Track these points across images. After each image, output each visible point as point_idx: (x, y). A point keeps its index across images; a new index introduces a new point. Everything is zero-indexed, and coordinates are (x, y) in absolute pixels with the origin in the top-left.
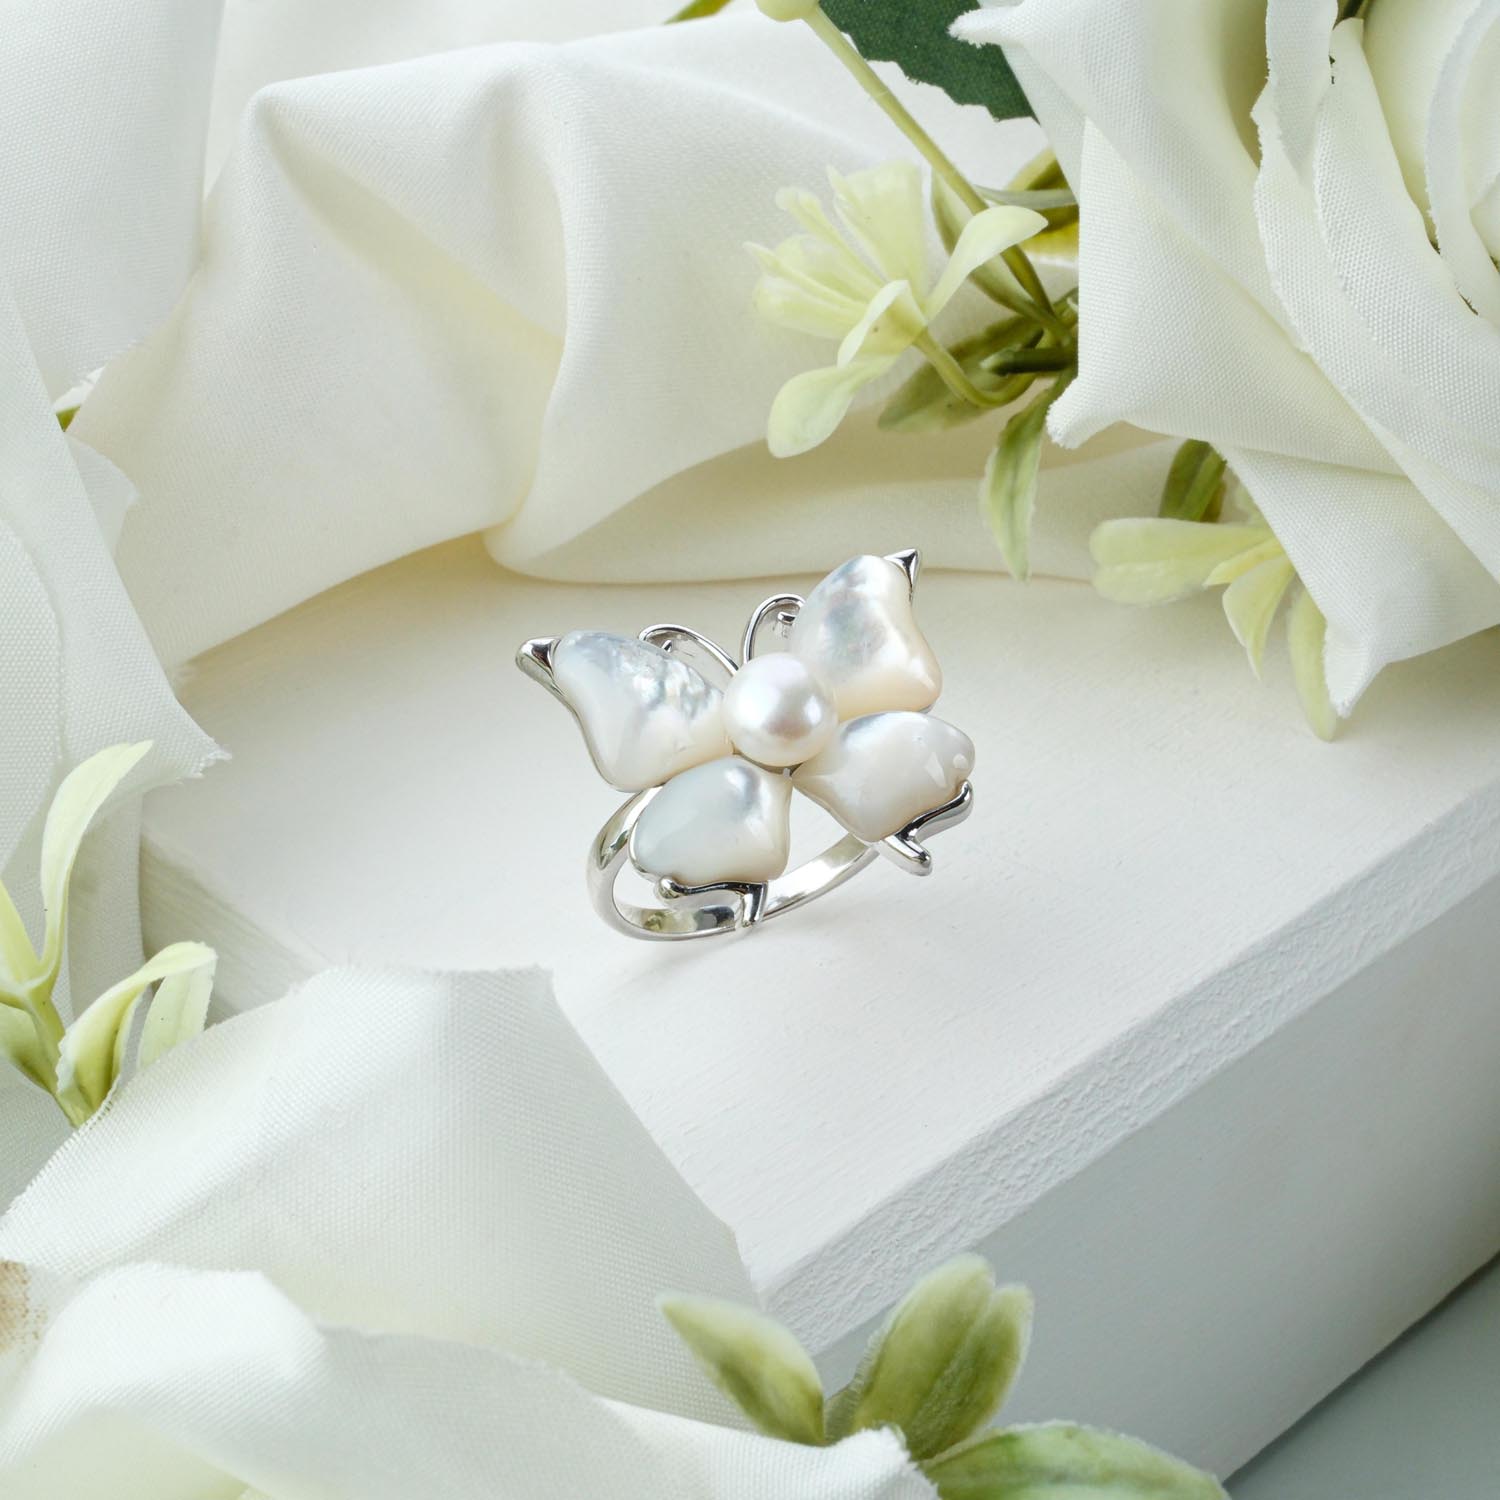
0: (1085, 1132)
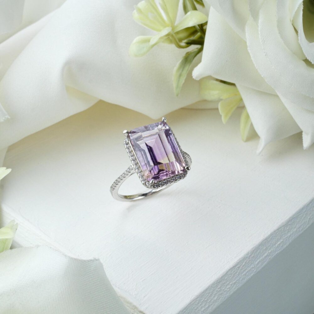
0: (244, 275)
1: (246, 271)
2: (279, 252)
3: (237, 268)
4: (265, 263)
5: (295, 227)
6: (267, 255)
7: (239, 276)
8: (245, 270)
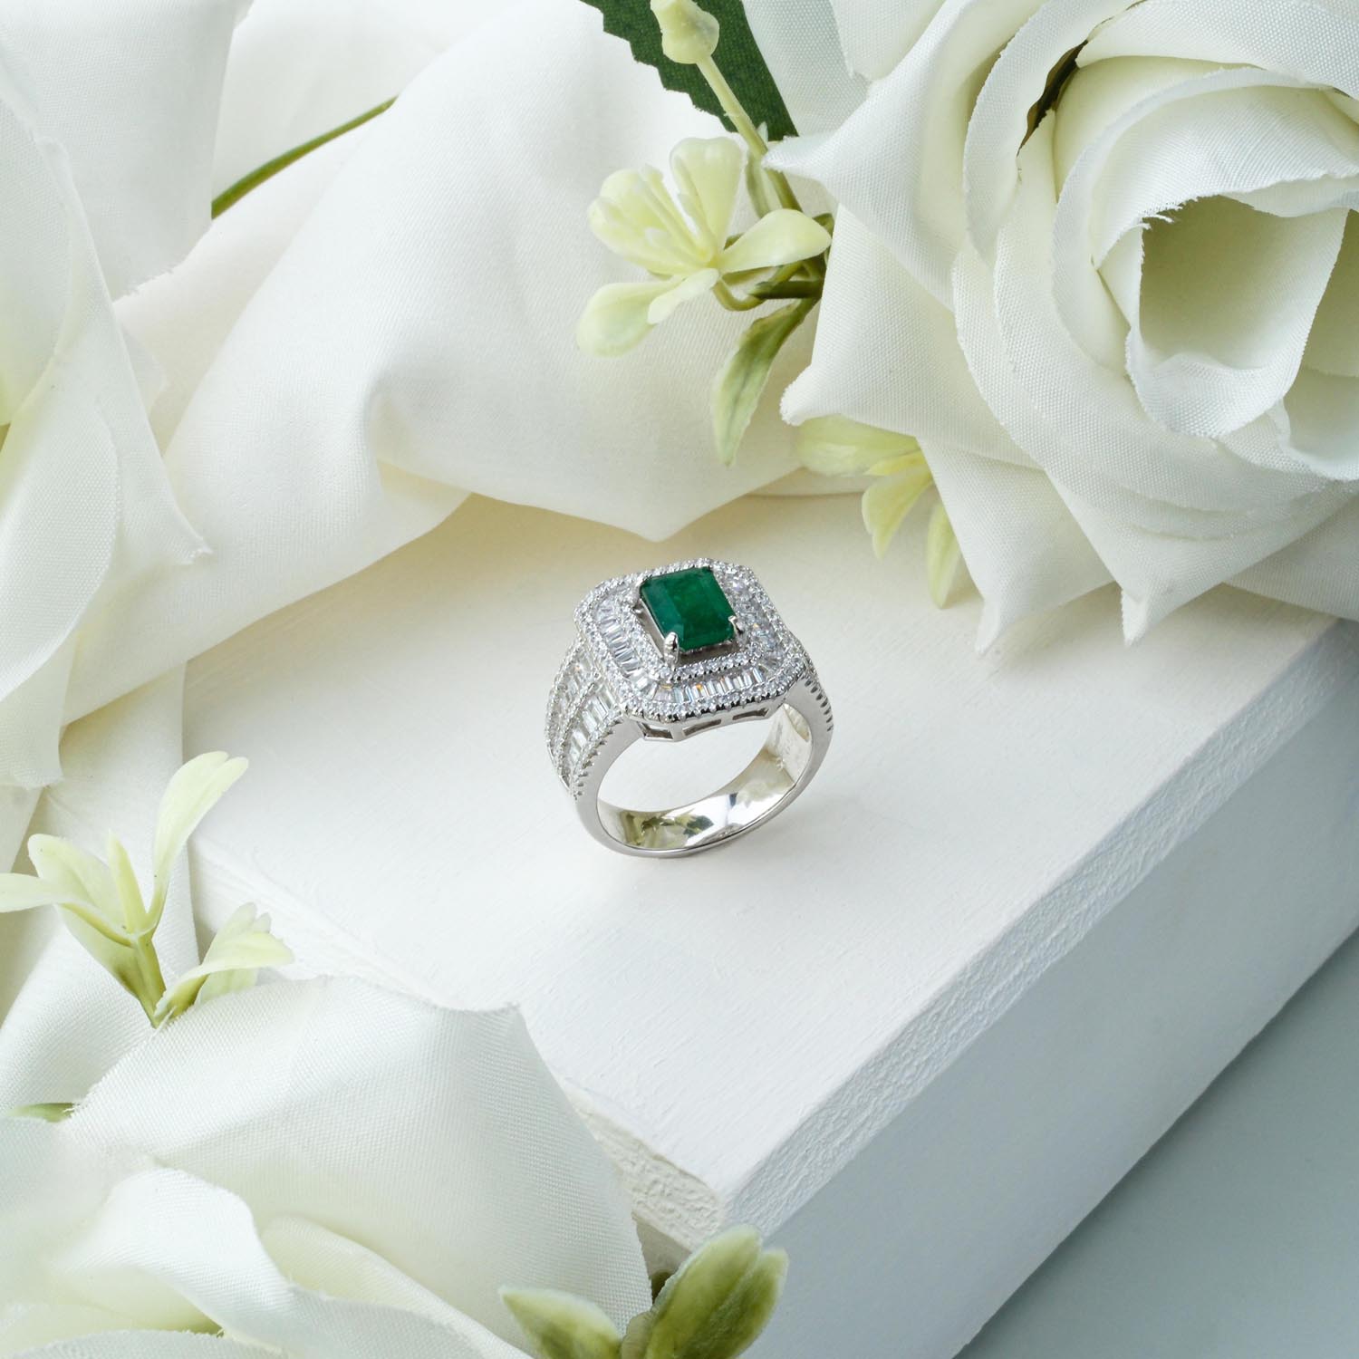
1: (961, 1023)
2: (1055, 960)
3: (933, 1016)
4: (1015, 997)
5: (1103, 883)
6: (1021, 972)
7: (939, 1041)
8: (958, 1020)
